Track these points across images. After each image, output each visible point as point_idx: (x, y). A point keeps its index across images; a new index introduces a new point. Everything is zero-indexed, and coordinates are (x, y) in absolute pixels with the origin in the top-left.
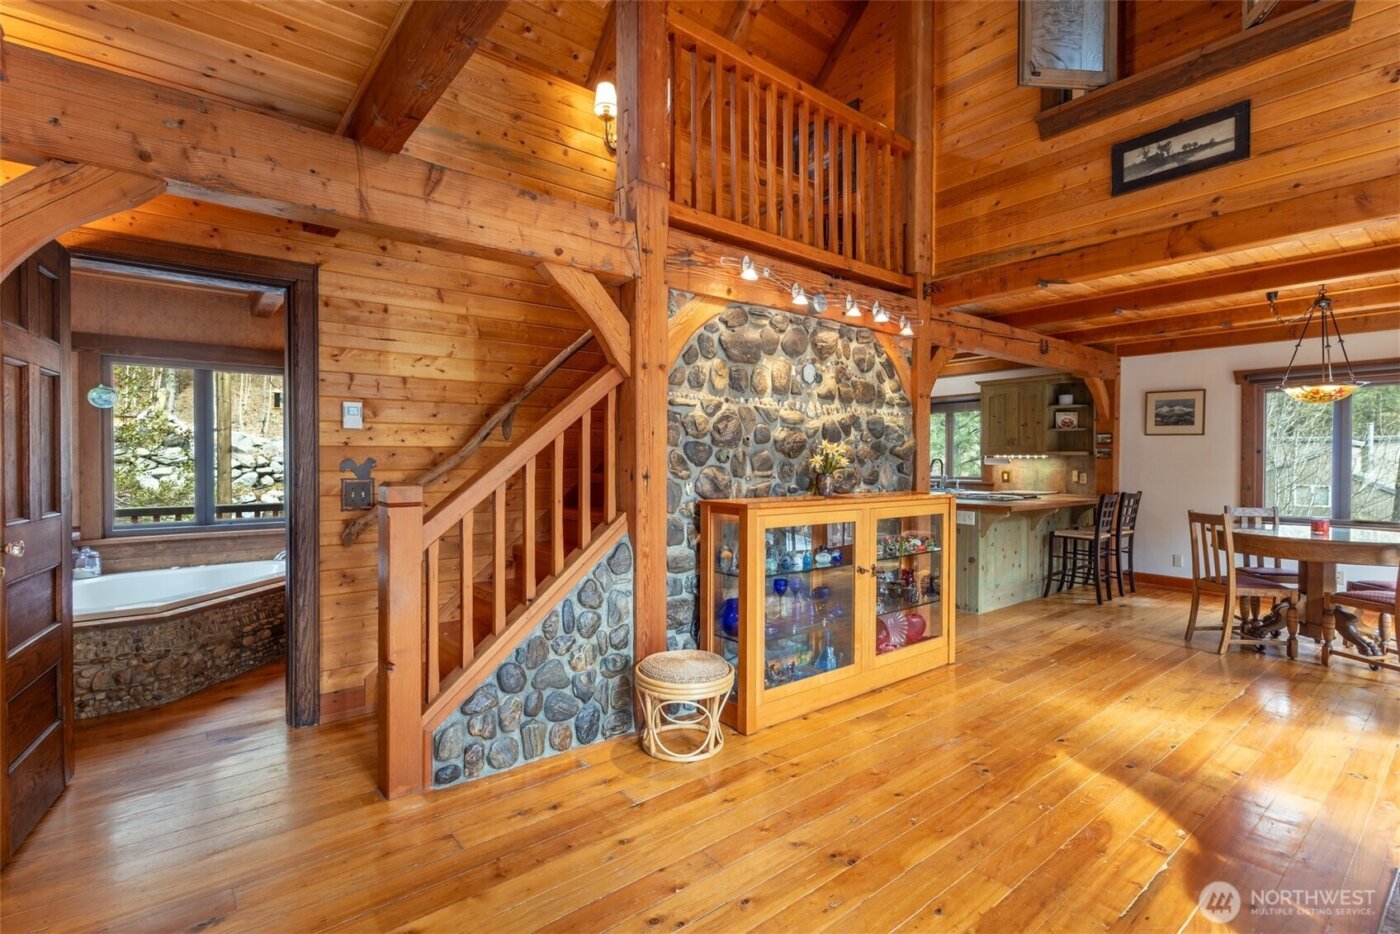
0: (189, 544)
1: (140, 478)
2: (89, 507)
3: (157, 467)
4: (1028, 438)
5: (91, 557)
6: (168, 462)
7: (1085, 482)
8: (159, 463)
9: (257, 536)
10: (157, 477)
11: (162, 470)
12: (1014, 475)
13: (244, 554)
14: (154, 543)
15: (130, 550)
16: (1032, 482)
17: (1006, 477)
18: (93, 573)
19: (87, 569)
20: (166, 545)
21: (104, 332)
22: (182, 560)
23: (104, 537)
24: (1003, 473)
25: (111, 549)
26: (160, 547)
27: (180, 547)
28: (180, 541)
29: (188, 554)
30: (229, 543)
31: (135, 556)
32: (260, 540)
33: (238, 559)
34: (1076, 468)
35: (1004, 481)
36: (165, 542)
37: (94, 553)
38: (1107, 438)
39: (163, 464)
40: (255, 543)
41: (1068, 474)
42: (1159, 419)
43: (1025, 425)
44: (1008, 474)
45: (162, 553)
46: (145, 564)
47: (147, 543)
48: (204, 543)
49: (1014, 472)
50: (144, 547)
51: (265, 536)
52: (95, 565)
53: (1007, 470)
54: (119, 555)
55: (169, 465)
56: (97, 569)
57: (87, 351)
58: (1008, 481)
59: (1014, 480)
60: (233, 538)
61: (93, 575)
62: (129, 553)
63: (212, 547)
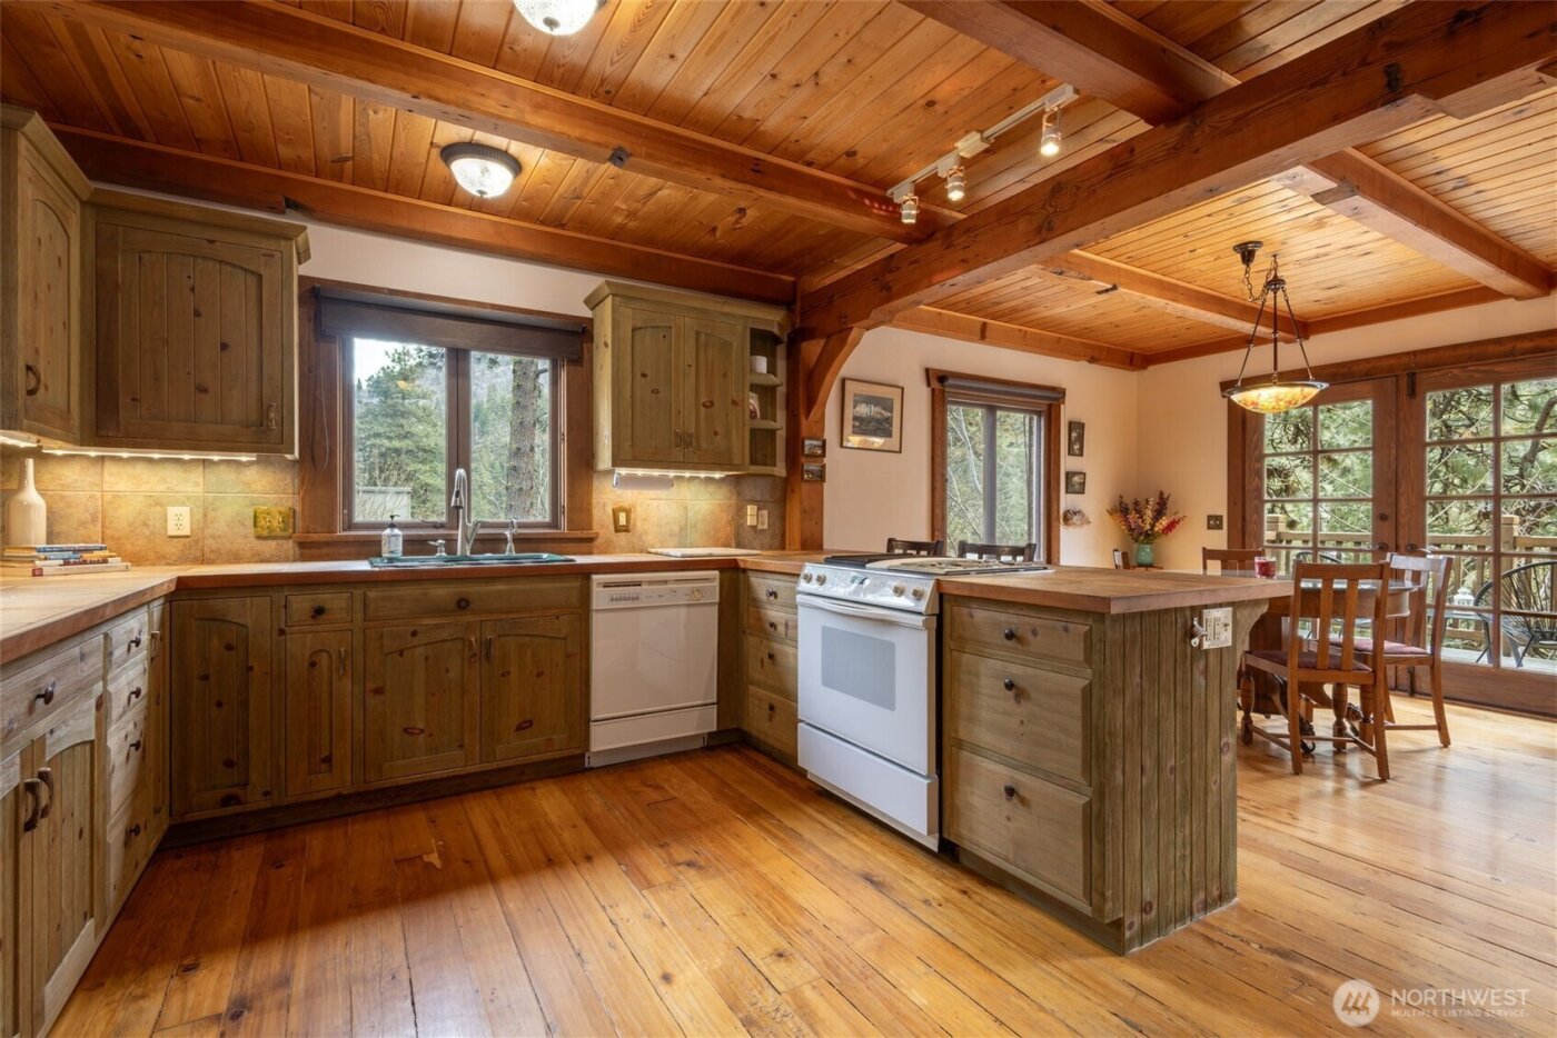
4: (716, 434)
7: (766, 527)
12: (638, 514)
16: (676, 529)
17: (622, 519)
24: (615, 513)
34: (753, 502)
35: (618, 529)
38: (815, 446)
41: (740, 512)
42: (857, 424)
43: (709, 405)
44: (628, 512)
49: (639, 509)
53: (626, 505)
58: (626, 529)
59: (639, 525)
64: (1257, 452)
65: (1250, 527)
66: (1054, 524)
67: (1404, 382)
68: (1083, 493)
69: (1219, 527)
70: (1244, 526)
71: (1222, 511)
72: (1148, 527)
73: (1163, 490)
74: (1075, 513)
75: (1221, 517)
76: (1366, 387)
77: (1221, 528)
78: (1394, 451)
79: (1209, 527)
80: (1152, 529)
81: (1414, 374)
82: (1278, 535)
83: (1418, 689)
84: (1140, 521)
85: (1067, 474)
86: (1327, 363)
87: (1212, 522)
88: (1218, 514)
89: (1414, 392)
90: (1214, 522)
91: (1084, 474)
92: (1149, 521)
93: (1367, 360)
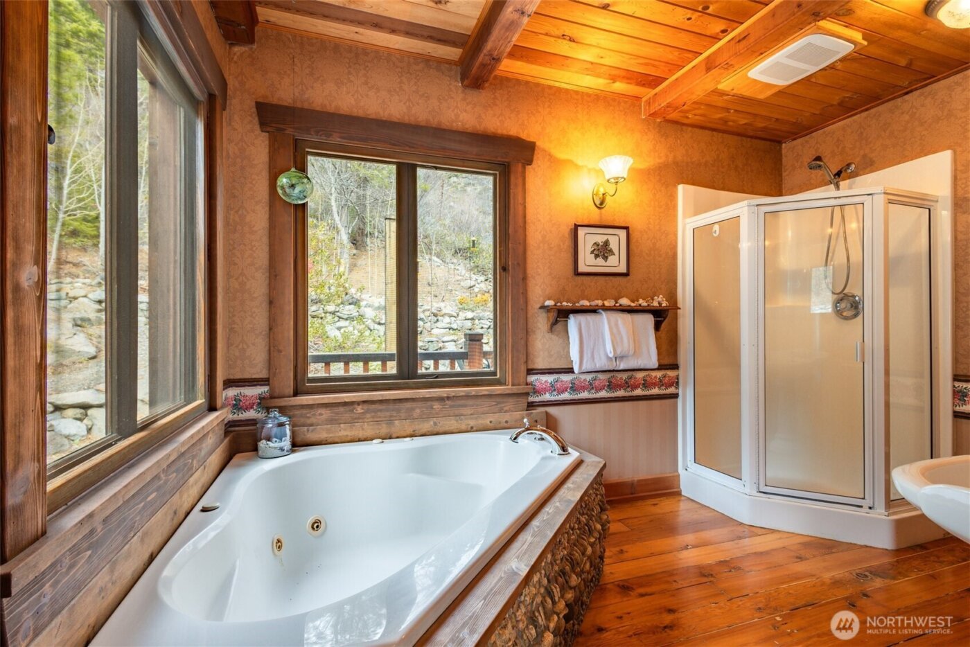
0: (391, 406)
1: (328, 328)
2: (280, 351)
3: (339, 321)
5: (281, 425)
6: (346, 317)
8: (340, 318)
9: (468, 397)
10: (339, 329)
11: (342, 323)
13: (452, 423)
14: (352, 403)
15: (326, 413)
18: (282, 449)
19: (274, 444)
20: (366, 407)
21: (299, 105)
22: (384, 430)
23: (296, 394)
25: (304, 411)
26: (359, 409)
27: (381, 411)
28: (381, 402)
29: (390, 422)
30: (437, 406)
31: (331, 421)
32: (470, 402)
33: (447, 428)
36: (364, 402)
37: (284, 419)
39: (343, 319)
40: (465, 406)
45: (360, 418)
46: (343, 433)
47: (345, 404)
48: (408, 405)
50: (341, 409)
51: (476, 397)
52: (285, 435)
54: (313, 420)
55: (346, 319)
56: (286, 443)
57: (279, 129)
60: (441, 399)
61: (282, 453)
62: (324, 417)
63: (418, 411)
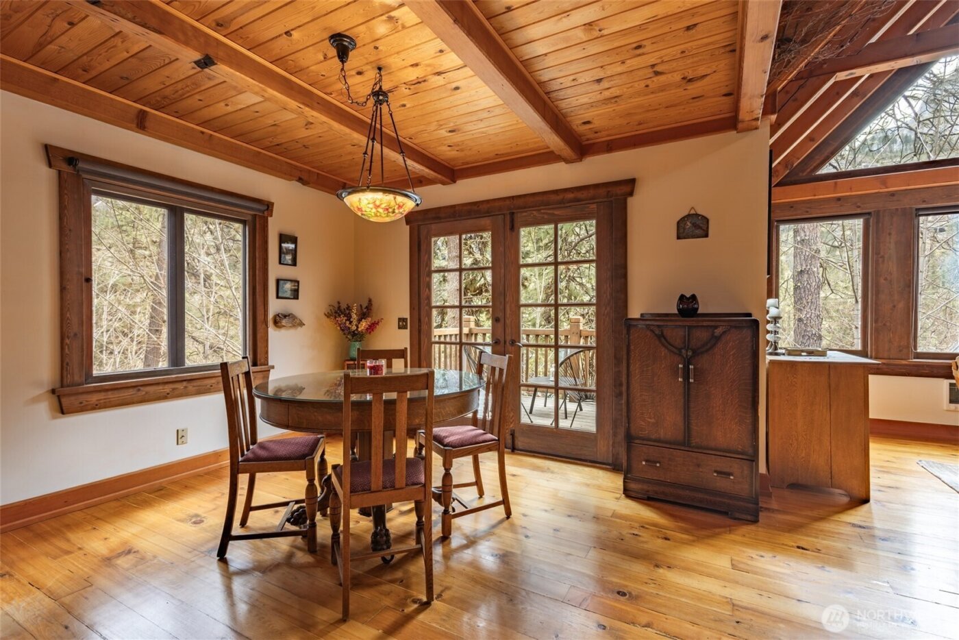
64: (427, 269)
65: (424, 327)
66: (260, 327)
67: (508, 217)
68: (297, 298)
69: (405, 327)
70: (420, 326)
71: (407, 315)
72: (354, 328)
73: (372, 297)
74: (285, 316)
75: (407, 319)
76: (486, 221)
77: (407, 328)
78: (503, 271)
79: (399, 328)
80: (357, 329)
81: (513, 213)
82: (470, 330)
83: (516, 447)
84: (348, 322)
85: (278, 281)
86: (466, 202)
87: (401, 323)
88: (405, 317)
89: (514, 229)
90: (402, 323)
91: (298, 282)
92: (355, 323)
93: (488, 201)
